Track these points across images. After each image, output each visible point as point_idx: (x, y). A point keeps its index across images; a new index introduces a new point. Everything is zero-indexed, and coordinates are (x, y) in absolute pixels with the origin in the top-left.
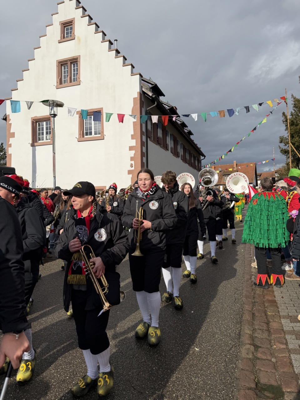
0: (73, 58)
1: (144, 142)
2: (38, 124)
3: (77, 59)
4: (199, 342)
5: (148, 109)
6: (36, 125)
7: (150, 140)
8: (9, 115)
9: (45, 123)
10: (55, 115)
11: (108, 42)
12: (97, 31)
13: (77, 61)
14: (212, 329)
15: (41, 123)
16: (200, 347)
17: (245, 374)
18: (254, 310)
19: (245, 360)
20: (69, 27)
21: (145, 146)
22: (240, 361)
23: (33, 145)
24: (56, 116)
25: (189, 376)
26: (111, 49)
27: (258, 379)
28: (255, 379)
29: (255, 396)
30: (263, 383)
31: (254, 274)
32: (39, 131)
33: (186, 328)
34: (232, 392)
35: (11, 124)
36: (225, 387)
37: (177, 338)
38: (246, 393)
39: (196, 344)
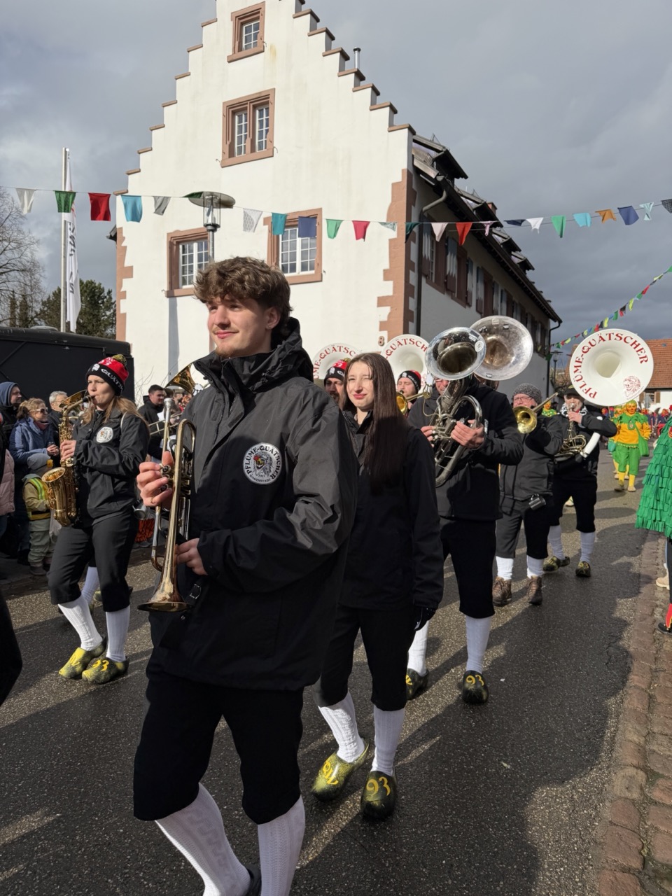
0: (258, 96)
1: (413, 287)
2: (181, 247)
3: (267, 97)
4: (513, 751)
5: (425, 209)
6: (178, 249)
7: (427, 282)
8: (121, 228)
9: (195, 245)
10: (215, 227)
11: (339, 54)
12: (313, 31)
13: (267, 103)
14: (546, 722)
15: (187, 246)
16: (513, 760)
17: (618, 833)
18: (654, 689)
19: (620, 802)
20: (252, 24)
21: (416, 296)
22: (608, 804)
23: (170, 295)
24: (218, 229)
25: (483, 823)
26: (344, 70)
27: (649, 850)
28: (643, 848)
29: (639, 888)
30: (660, 860)
31: (662, 604)
32: (183, 263)
33: (483, 715)
34: (583, 871)
35: (125, 247)
36: (567, 859)
37: (461, 737)
38: (616, 878)
39: (505, 755)
